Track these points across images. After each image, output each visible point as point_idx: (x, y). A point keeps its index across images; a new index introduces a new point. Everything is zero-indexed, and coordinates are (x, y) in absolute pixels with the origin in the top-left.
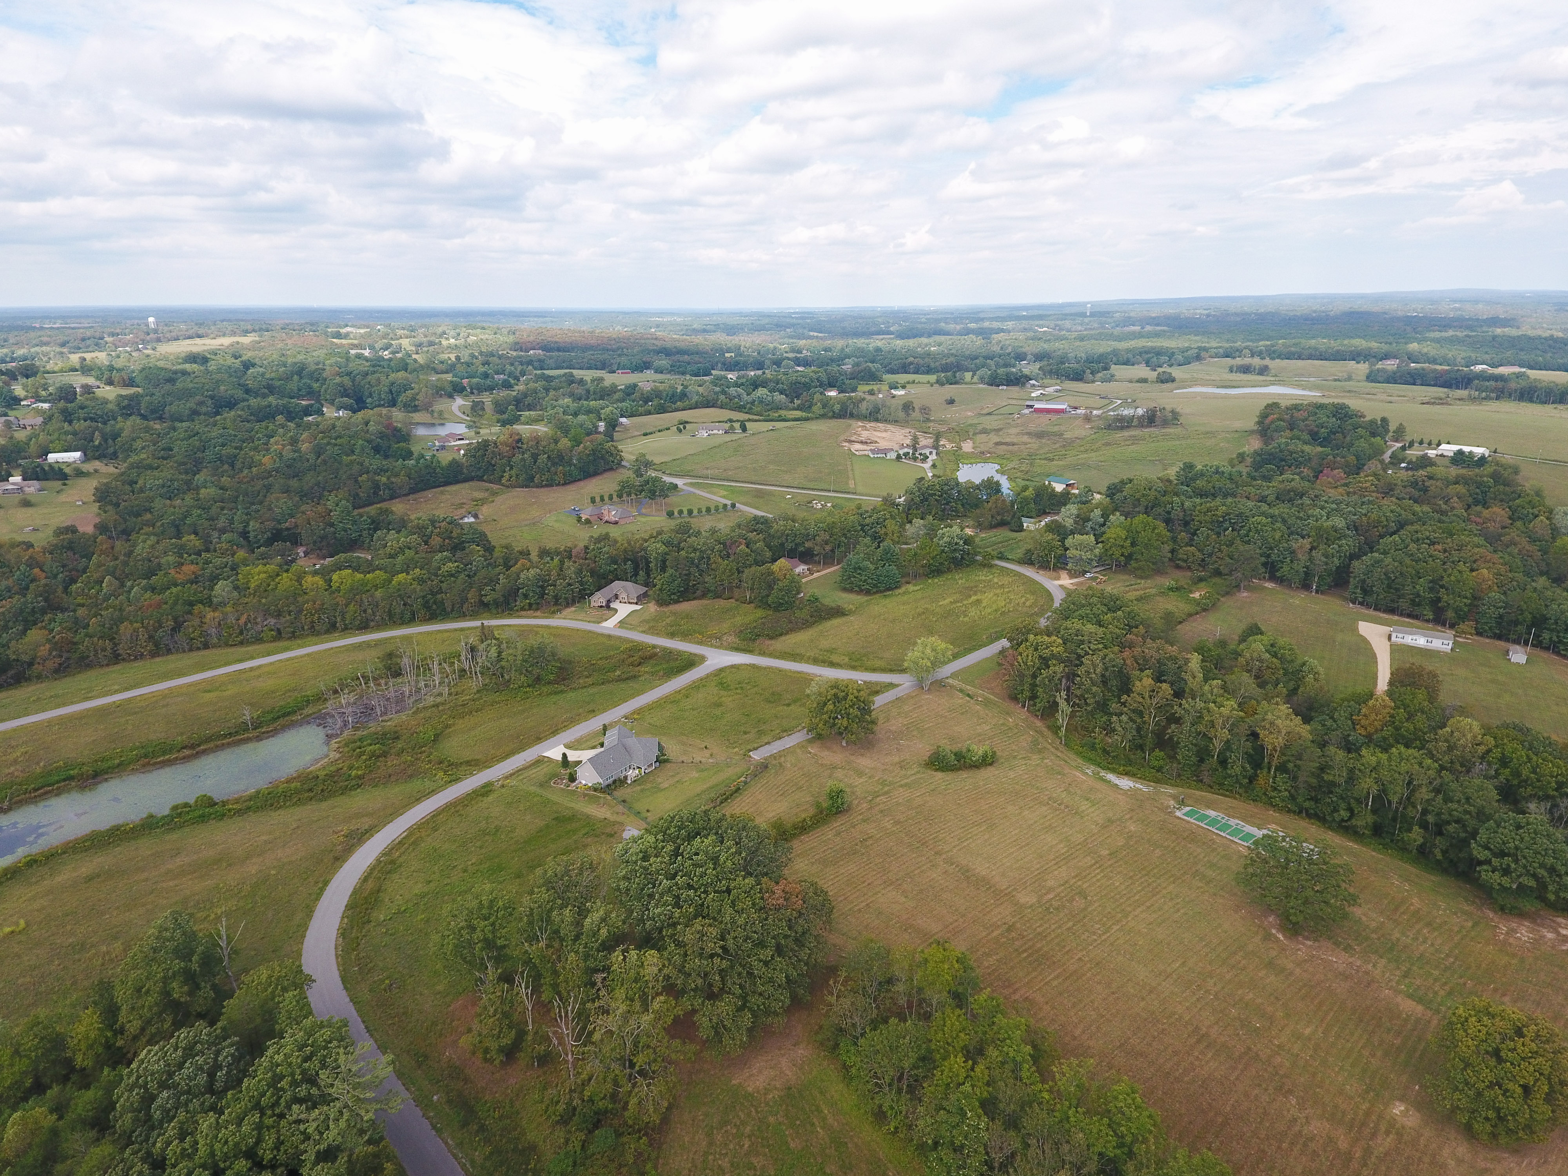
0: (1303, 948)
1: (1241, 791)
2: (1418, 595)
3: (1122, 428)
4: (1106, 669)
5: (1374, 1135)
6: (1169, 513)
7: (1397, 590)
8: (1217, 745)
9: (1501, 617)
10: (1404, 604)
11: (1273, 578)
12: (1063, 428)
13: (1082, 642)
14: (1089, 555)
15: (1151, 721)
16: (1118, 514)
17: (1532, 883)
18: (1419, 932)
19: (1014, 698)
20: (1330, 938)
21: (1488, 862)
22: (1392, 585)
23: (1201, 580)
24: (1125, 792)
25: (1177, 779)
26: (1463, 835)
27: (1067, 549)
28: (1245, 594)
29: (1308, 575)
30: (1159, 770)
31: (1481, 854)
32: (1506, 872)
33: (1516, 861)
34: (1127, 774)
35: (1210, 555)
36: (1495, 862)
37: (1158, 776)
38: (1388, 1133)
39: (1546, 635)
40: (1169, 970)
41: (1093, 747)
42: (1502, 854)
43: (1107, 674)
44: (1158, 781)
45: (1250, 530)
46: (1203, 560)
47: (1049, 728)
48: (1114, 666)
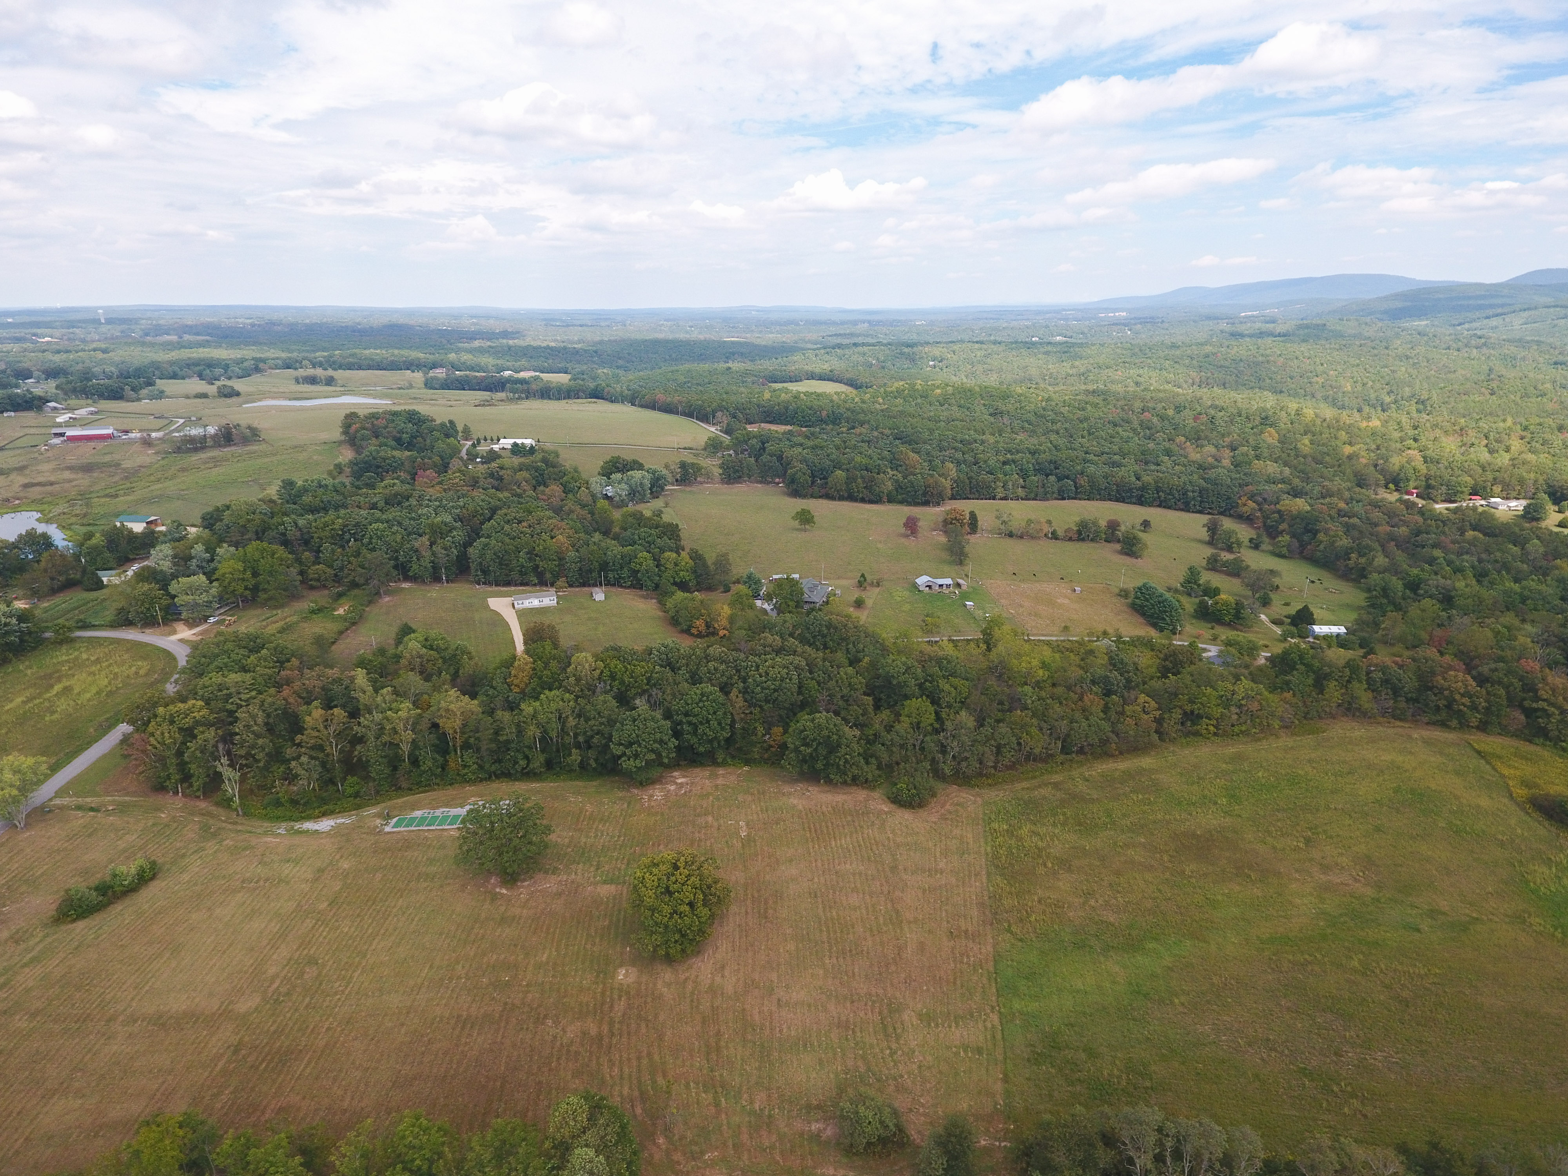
0: (524, 889)
1: (437, 781)
2: (523, 566)
3: (196, 450)
4: (268, 716)
5: (612, 1007)
6: (284, 534)
7: (507, 565)
8: (406, 748)
9: (580, 569)
10: (515, 575)
11: (407, 578)
12: (117, 457)
13: (230, 696)
14: (204, 597)
15: (334, 751)
16: (225, 545)
17: (653, 756)
18: (596, 830)
19: (160, 788)
20: (540, 870)
21: (624, 754)
22: (502, 561)
23: (340, 595)
24: (328, 833)
25: (378, 796)
26: (604, 742)
27: (173, 597)
28: (387, 599)
29: (436, 568)
30: (357, 795)
31: (617, 750)
32: (636, 756)
33: (640, 745)
34: (324, 814)
35: (341, 569)
36: (628, 752)
37: (358, 801)
38: (620, 997)
39: (611, 575)
40: (419, 981)
41: (278, 803)
42: (631, 744)
43: (271, 721)
44: (358, 807)
45: (371, 538)
46: (336, 575)
47: (217, 804)
48: (276, 710)
